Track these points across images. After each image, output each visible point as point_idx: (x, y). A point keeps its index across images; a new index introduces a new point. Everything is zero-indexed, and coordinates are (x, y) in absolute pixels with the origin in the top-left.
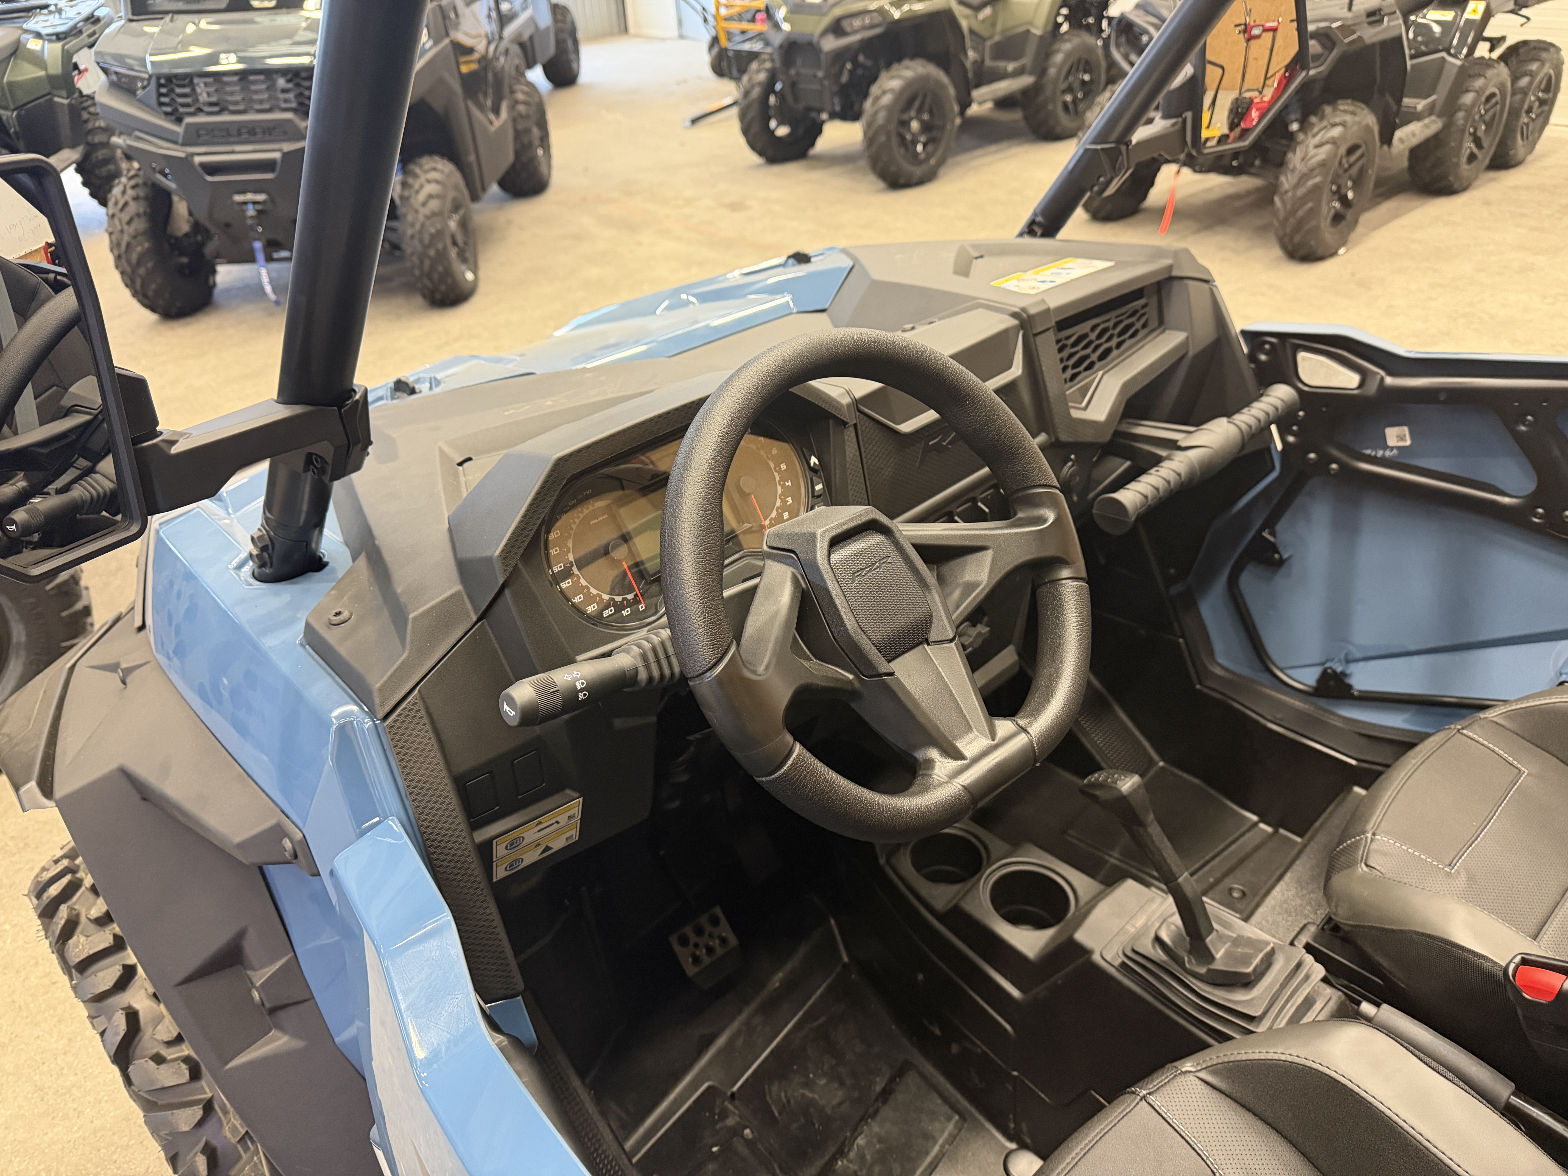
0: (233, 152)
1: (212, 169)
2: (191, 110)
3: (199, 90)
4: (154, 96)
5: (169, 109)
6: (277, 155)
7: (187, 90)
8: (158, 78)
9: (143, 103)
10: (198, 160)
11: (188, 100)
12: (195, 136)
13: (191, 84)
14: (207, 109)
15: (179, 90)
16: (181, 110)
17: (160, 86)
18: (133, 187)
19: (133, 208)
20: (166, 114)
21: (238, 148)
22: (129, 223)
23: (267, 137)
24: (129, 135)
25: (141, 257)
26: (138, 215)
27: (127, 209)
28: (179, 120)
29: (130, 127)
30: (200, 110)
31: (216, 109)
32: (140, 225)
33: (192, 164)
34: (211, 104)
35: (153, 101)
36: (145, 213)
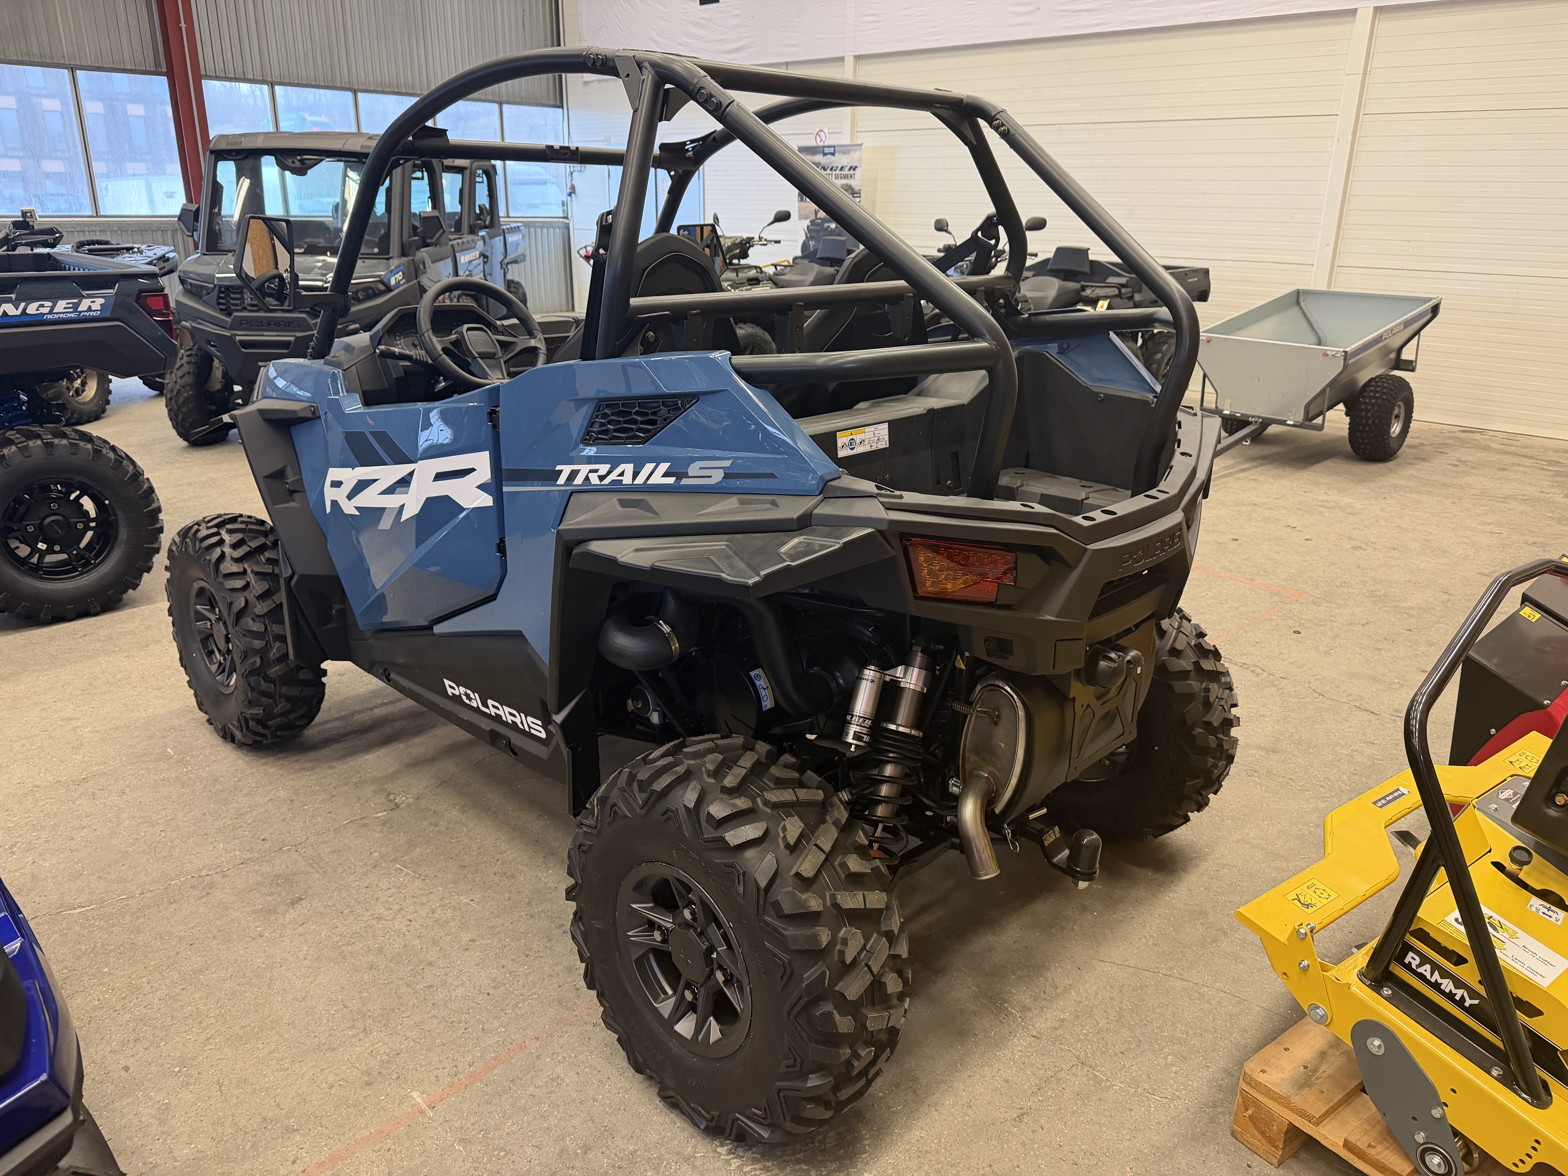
0: (263, 335)
1: (245, 344)
2: (239, 308)
3: (246, 297)
4: (215, 297)
5: (224, 307)
6: (292, 339)
7: (239, 296)
8: (221, 287)
9: (207, 304)
10: (238, 338)
11: (238, 302)
12: (239, 324)
13: (242, 293)
14: (249, 308)
15: (232, 296)
16: (232, 307)
17: (221, 292)
18: (188, 356)
19: (186, 368)
20: (221, 310)
21: (265, 333)
22: (181, 378)
23: (287, 328)
24: (194, 321)
25: (186, 399)
26: (188, 373)
27: (182, 369)
28: (229, 314)
29: (195, 316)
30: (245, 309)
31: (256, 308)
32: (188, 379)
33: (234, 341)
34: (252, 305)
35: (214, 302)
36: (194, 372)
